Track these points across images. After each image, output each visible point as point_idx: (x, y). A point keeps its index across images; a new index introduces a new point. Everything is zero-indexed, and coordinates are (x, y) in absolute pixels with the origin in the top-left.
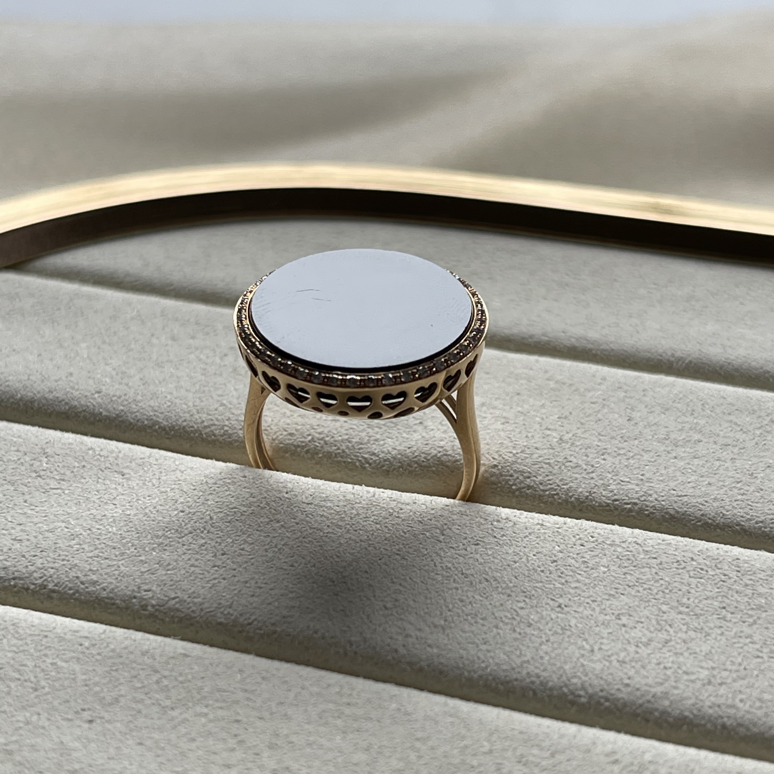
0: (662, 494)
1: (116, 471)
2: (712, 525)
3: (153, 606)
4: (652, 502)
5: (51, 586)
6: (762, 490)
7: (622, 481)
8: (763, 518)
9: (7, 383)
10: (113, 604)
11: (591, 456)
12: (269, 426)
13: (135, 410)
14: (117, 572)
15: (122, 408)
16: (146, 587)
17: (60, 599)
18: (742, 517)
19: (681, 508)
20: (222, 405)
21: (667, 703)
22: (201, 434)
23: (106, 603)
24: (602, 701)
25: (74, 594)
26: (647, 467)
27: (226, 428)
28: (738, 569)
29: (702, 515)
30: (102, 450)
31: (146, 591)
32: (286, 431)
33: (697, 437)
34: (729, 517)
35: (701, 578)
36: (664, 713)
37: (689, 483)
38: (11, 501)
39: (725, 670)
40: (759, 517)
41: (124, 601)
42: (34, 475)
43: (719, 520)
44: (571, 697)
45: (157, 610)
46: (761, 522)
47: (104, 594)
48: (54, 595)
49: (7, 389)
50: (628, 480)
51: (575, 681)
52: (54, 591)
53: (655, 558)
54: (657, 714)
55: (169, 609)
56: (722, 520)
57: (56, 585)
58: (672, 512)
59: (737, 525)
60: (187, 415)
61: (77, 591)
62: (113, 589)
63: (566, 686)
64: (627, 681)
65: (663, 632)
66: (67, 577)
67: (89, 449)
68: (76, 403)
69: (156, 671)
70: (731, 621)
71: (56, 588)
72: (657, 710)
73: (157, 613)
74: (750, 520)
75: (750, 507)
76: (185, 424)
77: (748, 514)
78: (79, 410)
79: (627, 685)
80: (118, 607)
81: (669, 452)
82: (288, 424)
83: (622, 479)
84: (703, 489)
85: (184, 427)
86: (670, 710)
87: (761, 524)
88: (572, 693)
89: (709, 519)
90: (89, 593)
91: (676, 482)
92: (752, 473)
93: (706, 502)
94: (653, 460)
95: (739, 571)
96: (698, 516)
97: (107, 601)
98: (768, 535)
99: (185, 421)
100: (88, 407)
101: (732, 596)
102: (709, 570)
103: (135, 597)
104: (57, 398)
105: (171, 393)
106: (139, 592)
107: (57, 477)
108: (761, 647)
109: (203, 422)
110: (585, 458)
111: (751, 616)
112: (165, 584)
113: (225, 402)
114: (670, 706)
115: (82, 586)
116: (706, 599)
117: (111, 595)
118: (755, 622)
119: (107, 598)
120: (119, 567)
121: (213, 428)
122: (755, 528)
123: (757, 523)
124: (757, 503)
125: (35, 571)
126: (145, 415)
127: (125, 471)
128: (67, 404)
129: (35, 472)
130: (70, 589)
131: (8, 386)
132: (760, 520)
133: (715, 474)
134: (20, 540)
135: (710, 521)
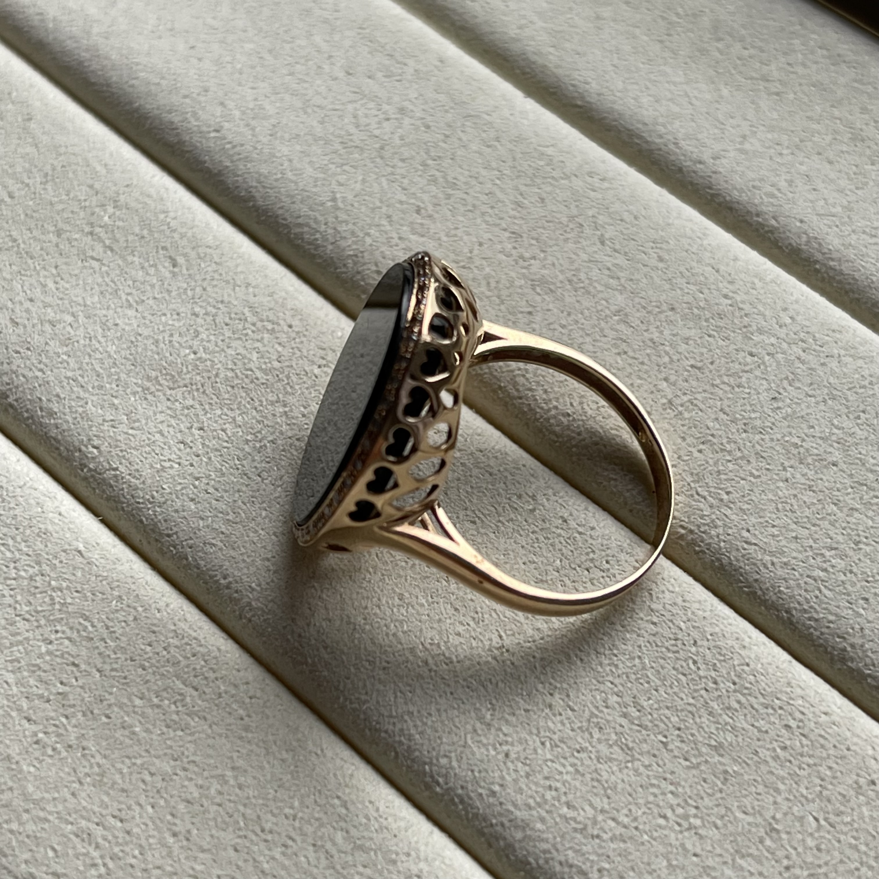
0: (730, 531)
1: (170, 257)
2: (759, 598)
3: (90, 470)
4: (711, 537)
5: (10, 400)
6: (851, 572)
7: (698, 494)
8: (822, 616)
9: (134, 82)
10: (57, 449)
11: (689, 440)
12: (362, 252)
13: (240, 173)
14: (80, 410)
15: (228, 164)
16: (96, 442)
17: (15, 418)
18: (799, 603)
19: (738, 560)
20: (334, 200)
21: (519, 835)
22: (289, 232)
23: (52, 445)
24: (456, 800)
25: (28, 418)
26: (742, 482)
27: (318, 236)
28: (736, 680)
29: (756, 580)
30: (175, 218)
31: (94, 447)
32: (376, 265)
33: (837, 456)
34: (784, 596)
35: (684, 675)
36: (510, 846)
37: (774, 526)
38: (44, 260)
39: (614, 819)
40: (817, 612)
41: (68, 450)
42: (87, 229)
43: (771, 596)
44: (428, 779)
45: (93, 476)
46: (816, 620)
47: (53, 432)
48: (11, 411)
49: (131, 90)
50: (706, 494)
51: (443, 761)
52: (11, 406)
53: (654, 624)
54: (502, 843)
55: (104, 480)
56: (774, 598)
57: (16, 400)
58: (725, 561)
59: (787, 612)
60: (288, 200)
61: (32, 417)
62: (64, 431)
63: (431, 764)
64: (496, 788)
65: (587, 735)
66: (31, 394)
67: (164, 212)
68: (187, 138)
69: (39, 563)
70: (672, 751)
71: (15, 403)
72: (505, 839)
73: (91, 480)
74: (805, 611)
75: (817, 592)
76: (280, 212)
77: (808, 602)
78: (186, 149)
79: (493, 793)
80: (60, 455)
81: (785, 469)
82: (384, 258)
83: (699, 489)
84: (784, 543)
85: (277, 216)
86: (517, 846)
87: (812, 623)
88: (432, 777)
89: (761, 589)
90: (41, 424)
91: (760, 520)
92: (859, 542)
93: (773, 564)
94: (756, 473)
95: (734, 683)
96: (751, 580)
97: (53, 442)
98: (813, 641)
99: (282, 208)
100: (196, 148)
101: (700, 717)
102: (703, 667)
103: (80, 450)
104: (172, 123)
105: (290, 161)
106: (86, 446)
107: (107, 242)
108: (678, 805)
109: (299, 217)
110: (679, 441)
111: (701, 755)
112: (117, 446)
113: (338, 196)
114: (520, 841)
115: (39, 413)
116: (668, 708)
117: (60, 437)
118: (697, 766)
119: (55, 439)
120: (87, 403)
121: (306, 229)
122: (804, 625)
123: (810, 619)
124: (830, 590)
125: (6, 373)
126: (247, 183)
127: (181, 260)
128: (178, 135)
129: (92, 225)
130: (27, 411)
131: (133, 86)
132: (815, 616)
133: (814, 525)
134: (17, 324)
135: (759, 593)
